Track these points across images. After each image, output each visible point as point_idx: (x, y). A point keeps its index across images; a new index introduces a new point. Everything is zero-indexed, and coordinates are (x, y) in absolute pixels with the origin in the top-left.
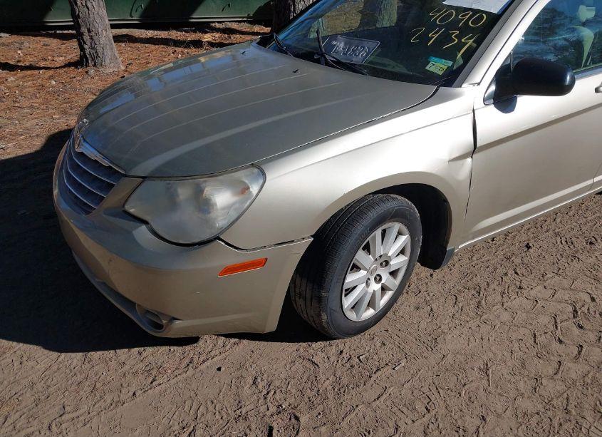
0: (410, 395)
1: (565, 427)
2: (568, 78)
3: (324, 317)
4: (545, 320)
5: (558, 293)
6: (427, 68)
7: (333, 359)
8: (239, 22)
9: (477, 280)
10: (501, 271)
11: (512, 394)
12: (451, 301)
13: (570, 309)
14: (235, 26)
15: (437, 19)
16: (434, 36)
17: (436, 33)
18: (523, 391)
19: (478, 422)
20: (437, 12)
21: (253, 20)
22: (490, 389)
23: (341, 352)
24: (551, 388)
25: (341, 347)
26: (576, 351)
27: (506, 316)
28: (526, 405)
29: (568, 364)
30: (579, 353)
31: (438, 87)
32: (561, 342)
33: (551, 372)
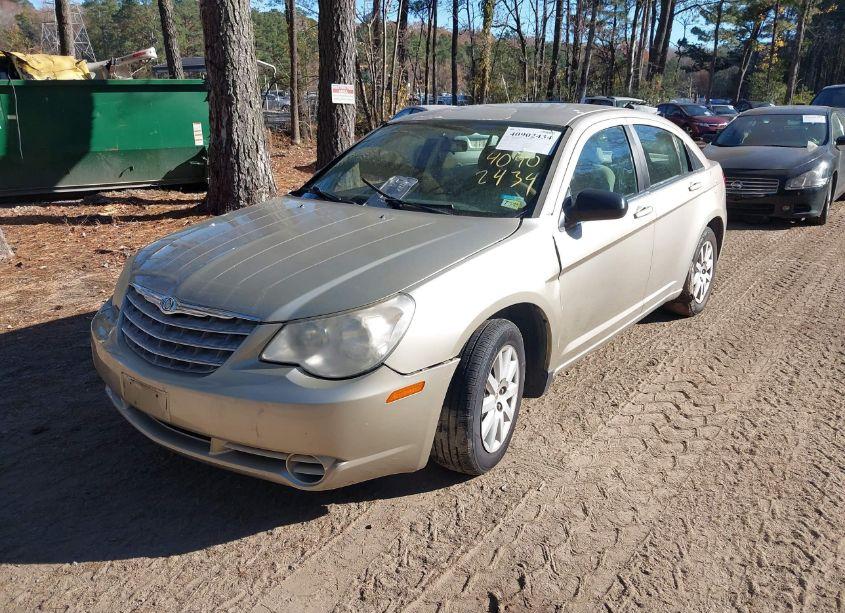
0: (563, 508)
1: (700, 501)
2: (623, 203)
3: (470, 444)
4: (646, 429)
5: (646, 407)
6: (502, 205)
7: (476, 495)
8: (146, 188)
9: (571, 407)
10: (588, 398)
11: (648, 487)
12: (558, 430)
13: (662, 416)
14: (141, 194)
15: (495, 162)
16: (499, 178)
17: (500, 174)
18: (655, 483)
19: (631, 513)
20: (493, 156)
21: (166, 185)
22: (628, 487)
23: (482, 488)
24: (675, 476)
25: (479, 484)
26: (682, 447)
27: (612, 432)
28: (662, 492)
29: (680, 457)
30: (685, 447)
31: (522, 219)
32: (667, 442)
33: (670, 465)
